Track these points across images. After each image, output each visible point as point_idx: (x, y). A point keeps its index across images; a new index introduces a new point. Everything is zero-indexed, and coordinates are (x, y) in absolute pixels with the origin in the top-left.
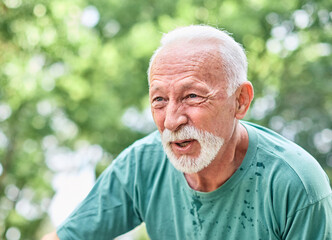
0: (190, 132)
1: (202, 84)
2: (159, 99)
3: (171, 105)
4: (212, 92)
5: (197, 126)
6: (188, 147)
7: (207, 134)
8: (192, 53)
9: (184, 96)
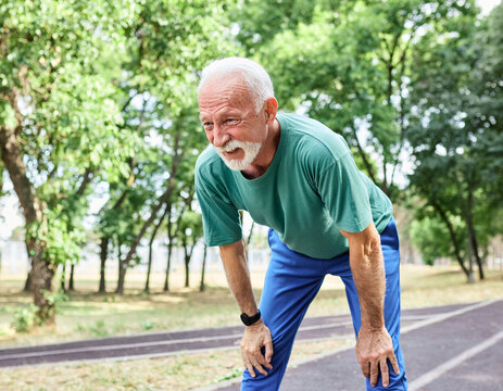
0: (235, 144)
1: (235, 111)
2: (208, 124)
3: (216, 129)
4: (244, 115)
5: (239, 140)
6: (237, 153)
7: (248, 143)
8: (224, 88)
9: (224, 120)
